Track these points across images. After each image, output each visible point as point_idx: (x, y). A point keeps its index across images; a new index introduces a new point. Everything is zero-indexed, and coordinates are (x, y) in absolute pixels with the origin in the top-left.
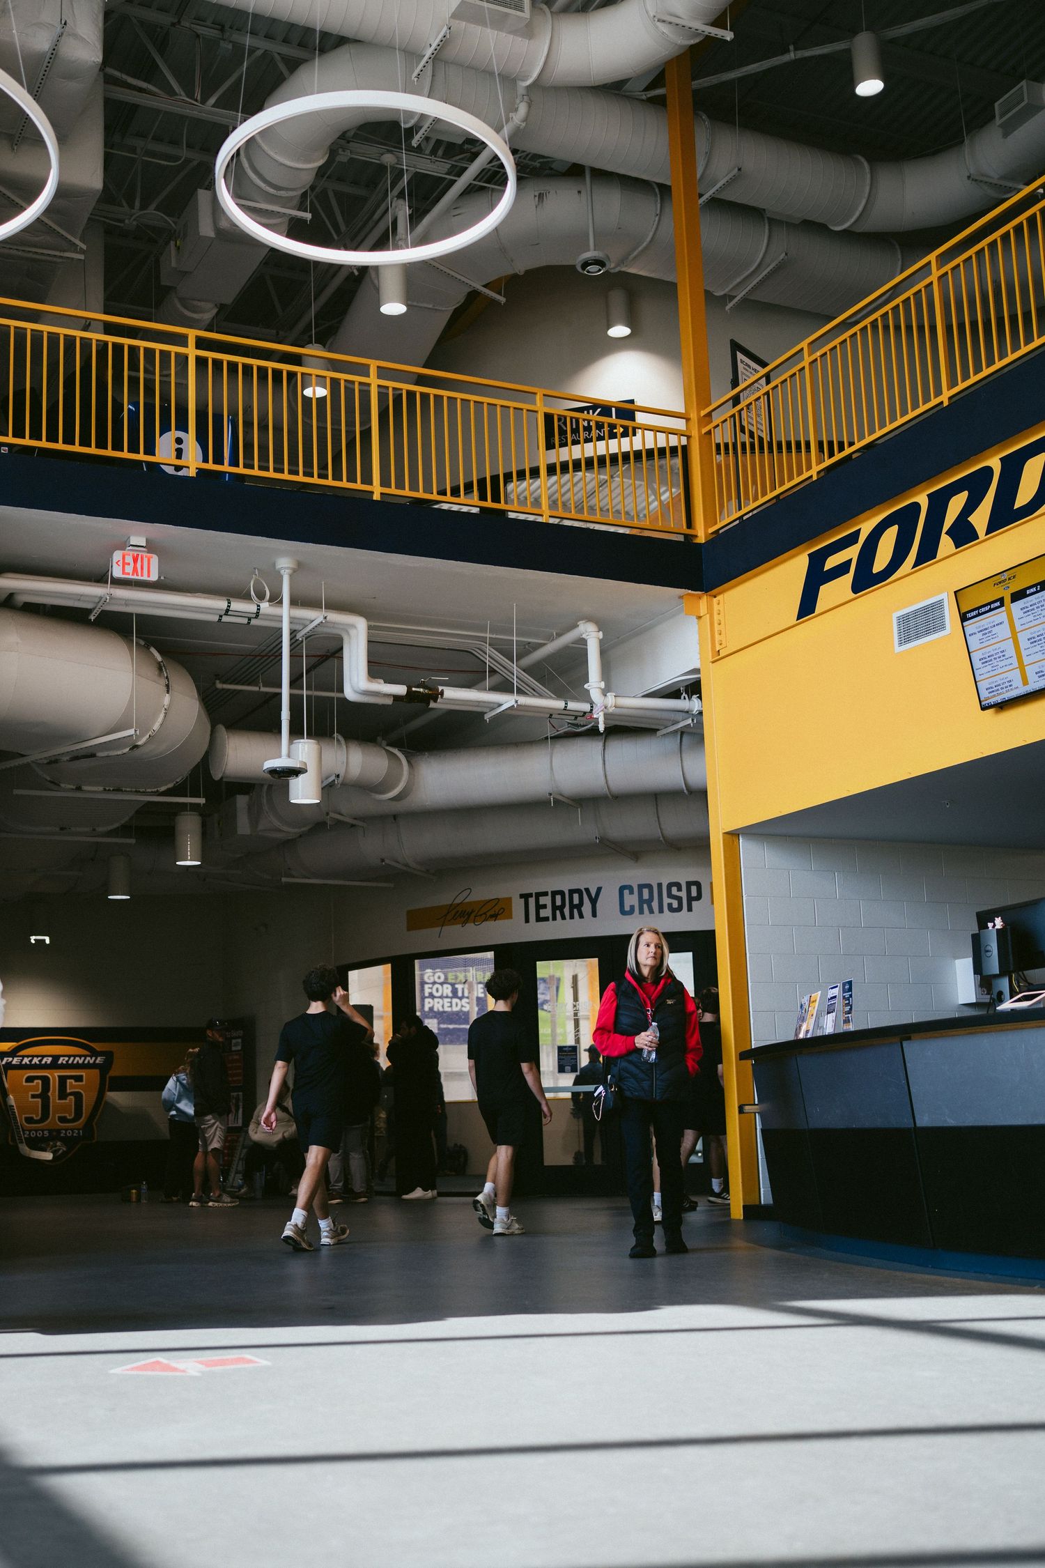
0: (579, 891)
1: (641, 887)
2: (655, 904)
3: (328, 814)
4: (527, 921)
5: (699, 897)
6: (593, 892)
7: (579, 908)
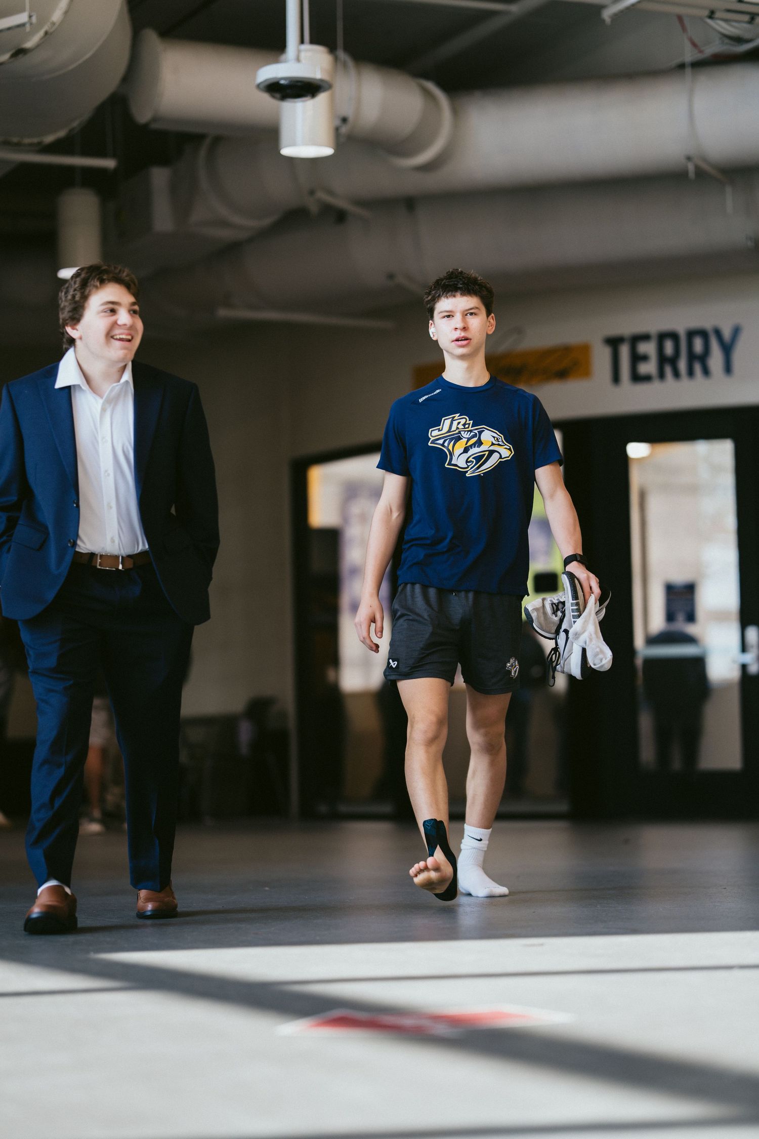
0: (703, 334)
3: (312, 192)
4: (616, 378)
6: (727, 334)
7: (703, 359)
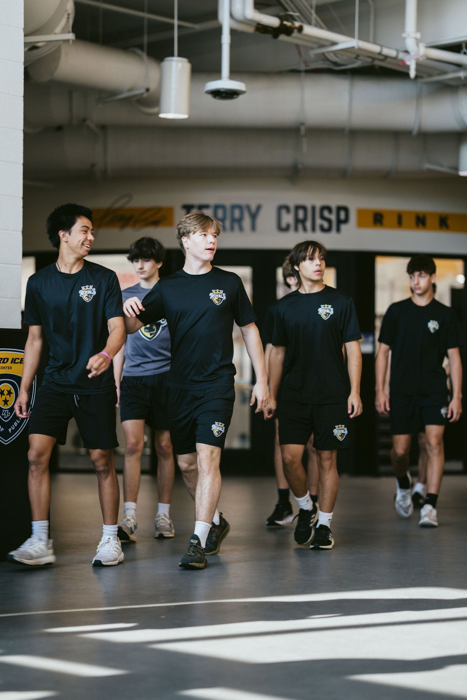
0: (240, 207)
1: (297, 208)
2: (309, 224)
5: (346, 221)
6: (253, 208)
7: (240, 221)
